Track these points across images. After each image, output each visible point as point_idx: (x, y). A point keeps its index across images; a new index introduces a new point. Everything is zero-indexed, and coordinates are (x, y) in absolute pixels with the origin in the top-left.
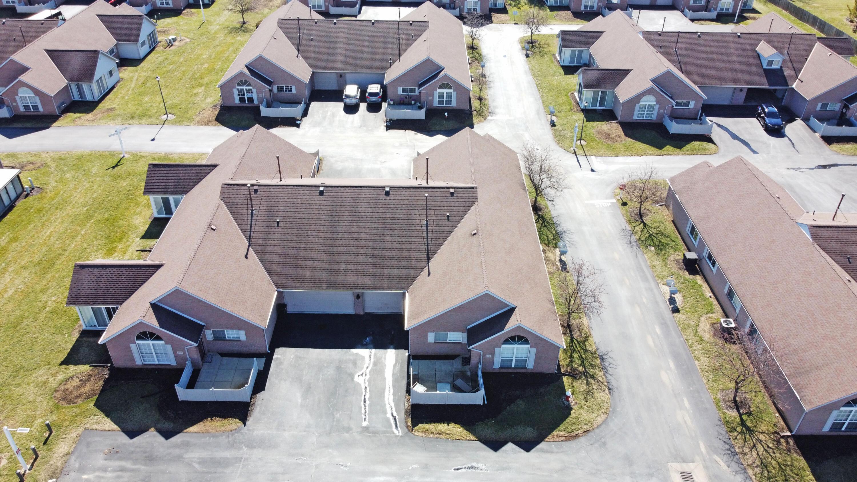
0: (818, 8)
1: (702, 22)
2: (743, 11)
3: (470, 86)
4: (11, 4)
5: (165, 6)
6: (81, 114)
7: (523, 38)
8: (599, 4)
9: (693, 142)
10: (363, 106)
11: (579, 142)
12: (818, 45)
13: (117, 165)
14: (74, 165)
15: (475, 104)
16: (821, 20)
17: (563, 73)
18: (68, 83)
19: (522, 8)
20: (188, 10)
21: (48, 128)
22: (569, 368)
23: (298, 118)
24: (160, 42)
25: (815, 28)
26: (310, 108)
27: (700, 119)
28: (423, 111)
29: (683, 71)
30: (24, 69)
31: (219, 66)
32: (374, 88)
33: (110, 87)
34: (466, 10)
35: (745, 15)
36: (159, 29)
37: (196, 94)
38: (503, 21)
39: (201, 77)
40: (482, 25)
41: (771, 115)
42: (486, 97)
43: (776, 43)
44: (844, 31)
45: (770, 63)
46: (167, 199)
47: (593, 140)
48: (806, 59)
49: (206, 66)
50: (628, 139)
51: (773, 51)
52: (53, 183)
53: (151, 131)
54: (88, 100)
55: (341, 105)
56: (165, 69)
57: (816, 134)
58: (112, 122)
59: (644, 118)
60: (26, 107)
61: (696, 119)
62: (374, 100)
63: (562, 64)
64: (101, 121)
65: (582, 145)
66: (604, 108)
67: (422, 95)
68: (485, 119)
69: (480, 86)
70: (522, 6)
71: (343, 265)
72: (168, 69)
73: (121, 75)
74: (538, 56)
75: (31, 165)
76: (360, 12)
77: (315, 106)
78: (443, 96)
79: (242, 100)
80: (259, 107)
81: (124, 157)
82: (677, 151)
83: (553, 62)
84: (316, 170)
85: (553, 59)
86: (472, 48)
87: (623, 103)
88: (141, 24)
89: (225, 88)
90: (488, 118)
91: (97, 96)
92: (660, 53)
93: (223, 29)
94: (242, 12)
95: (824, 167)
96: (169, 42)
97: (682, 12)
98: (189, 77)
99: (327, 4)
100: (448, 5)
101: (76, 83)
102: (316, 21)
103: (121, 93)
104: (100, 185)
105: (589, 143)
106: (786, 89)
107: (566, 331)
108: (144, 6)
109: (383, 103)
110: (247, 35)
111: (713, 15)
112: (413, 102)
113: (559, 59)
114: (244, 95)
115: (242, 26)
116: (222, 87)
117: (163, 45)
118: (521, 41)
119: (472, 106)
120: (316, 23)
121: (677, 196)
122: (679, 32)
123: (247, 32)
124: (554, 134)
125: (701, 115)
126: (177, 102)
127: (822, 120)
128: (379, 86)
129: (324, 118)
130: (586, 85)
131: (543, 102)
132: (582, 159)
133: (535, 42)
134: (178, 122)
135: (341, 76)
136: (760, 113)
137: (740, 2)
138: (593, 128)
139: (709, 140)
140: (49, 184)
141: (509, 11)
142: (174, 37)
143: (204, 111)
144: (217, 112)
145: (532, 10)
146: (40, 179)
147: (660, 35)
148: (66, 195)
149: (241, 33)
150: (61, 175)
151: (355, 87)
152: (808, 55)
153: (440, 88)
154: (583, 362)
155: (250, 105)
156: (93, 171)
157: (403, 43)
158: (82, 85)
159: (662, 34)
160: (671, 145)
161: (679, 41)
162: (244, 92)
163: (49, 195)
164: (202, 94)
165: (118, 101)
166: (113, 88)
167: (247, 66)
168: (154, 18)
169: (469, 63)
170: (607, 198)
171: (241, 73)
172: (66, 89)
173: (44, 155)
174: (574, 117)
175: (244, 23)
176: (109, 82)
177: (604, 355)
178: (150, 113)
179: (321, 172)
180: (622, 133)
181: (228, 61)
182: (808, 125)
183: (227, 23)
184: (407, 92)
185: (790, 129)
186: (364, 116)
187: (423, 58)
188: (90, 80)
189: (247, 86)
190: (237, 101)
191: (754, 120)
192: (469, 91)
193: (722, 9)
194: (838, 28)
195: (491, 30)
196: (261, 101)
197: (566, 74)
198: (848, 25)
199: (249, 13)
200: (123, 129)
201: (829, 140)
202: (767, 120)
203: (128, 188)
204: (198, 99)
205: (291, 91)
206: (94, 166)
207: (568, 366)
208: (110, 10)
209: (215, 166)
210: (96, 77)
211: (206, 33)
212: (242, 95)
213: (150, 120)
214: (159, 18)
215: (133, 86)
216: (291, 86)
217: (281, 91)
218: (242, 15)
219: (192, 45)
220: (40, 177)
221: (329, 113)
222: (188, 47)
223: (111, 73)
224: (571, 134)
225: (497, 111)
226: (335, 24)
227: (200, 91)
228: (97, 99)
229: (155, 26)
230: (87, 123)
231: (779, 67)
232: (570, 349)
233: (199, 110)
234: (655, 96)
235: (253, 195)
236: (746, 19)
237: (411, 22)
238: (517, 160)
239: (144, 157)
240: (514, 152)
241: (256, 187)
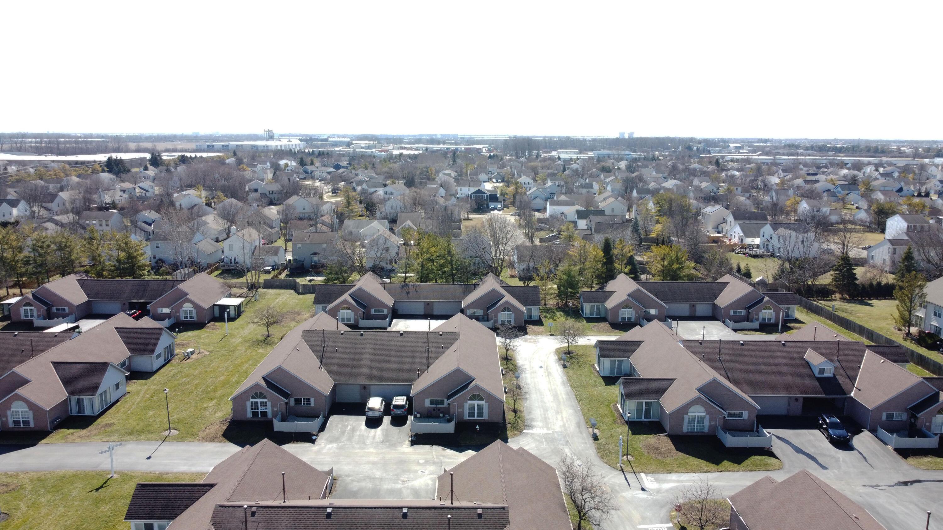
0: (863, 317)
1: (746, 332)
2: (785, 321)
3: (504, 398)
4: (30, 318)
5: (189, 319)
6: (75, 430)
7: (560, 349)
8: (637, 315)
9: (753, 457)
10: (387, 420)
11: (625, 457)
12: (867, 352)
13: (101, 487)
14: (53, 487)
15: (510, 416)
16: (867, 328)
17: (604, 383)
18: (68, 396)
19: (557, 320)
20: (212, 323)
21: (34, 445)
23: (314, 433)
24: (177, 355)
25: (863, 337)
26: (329, 422)
27: (757, 431)
28: (453, 424)
29: (731, 380)
30: (24, 382)
31: (235, 379)
32: (400, 401)
33: (113, 401)
34: (500, 322)
35: (789, 325)
36: (178, 342)
37: (205, 408)
38: (538, 332)
39: (214, 390)
40: (517, 337)
41: (833, 426)
42: (521, 409)
43: (824, 351)
44: (894, 339)
45: (822, 371)
46: (152, 525)
47: (641, 455)
48: (859, 367)
49: (222, 378)
50: (680, 453)
51: (823, 359)
52: (23, 508)
53: (150, 448)
54: (86, 414)
55: (363, 418)
56: (177, 382)
57: (888, 446)
58: (108, 438)
59: (695, 431)
60: (16, 423)
61: (753, 431)
62: (399, 412)
63: (601, 375)
64: (96, 438)
65: (629, 461)
66: (651, 419)
67: (451, 406)
68: (521, 432)
69: (515, 398)
70: (558, 318)
72: (180, 382)
73: (129, 388)
74: (576, 367)
75: (4, 487)
76: (390, 325)
77: (334, 419)
78: (474, 407)
79: (255, 414)
80: (272, 422)
81: (112, 477)
82: (736, 466)
83: (592, 373)
84: (328, 491)
85: (592, 369)
86: (507, 359)
87: (670, 414)
88: (160, 337)
89: (238, 401)
90: (524, 431)
91: (97, 408)
92: (704, 361)
93: (246, 341)
94: (268, 325)
95: (906, 483)
96: (186, 354)
97: (724, 322)
98: (201, 389)
99: (356, 317)
100: (481, 318)
101: (77, 397)
102: (342, 332)
103: (124, 407)
104: (77, 511)
105: (636, 459)
106: (845, 398)
108: (167, 319)
109: (409, 416)
110: (269, 348)
111: (756, 325)
112: (441, 415)
113: (598, 369)
114: (258, 409)
115: (266, 339)
116: (234, 400)
117: (179, 358)
118: (558, 351)
119: (506, 419)
120: (342, 334)
121: (741, 518)
122: (720, 341)
123: (270, 345)
124: (598, 449)
125: (758, 427)
126: (183, 416)
127: (891, 431)
128: (405, 398)
129: (343, 433)
130: (628, 395)
131: (583, 413)
132: (630, 476)
133: (573, 353)
134: (181, 438)
135: (365, 388)
136: (822, 425)
137: (781, 313)
138: (641, 441)
139: (771, 454)
140: (19, 509)
141: (544, 323)
142: (192, 350)
143: (212, 426)
144: (225, 427)
145: (568, 322)
146: (10, 503)
147: (701, 343)
148: (35, 522)
149: (263, 346)
150: (36, 499)
151: (380, 399)
152: (860, 363)
153: (471, 399)
155: (264, 419)
156: (73, 494)
157: (432, 352)
158: (83, 399)
159: (703, 343)
160: (729, 460)
161: (722, 349)
162: (257, 406)
163: (16, 522)
164: (213, 408)
165: (119, 415)
166: (117, 401)
167: (264, 378)
168: (175, 332)
169: (503, 374)
170: (662, 522)
171: (257, 385)
172: (65, 403)
173: (22, 476)
174: (618, 430)
175: (268, 336)
176: (113, 396)
178: (151, 428)
179: (334, 493)
180: (673, 447)
181: (246, 373)
182: (876, 437)
183: (251, 336)
184: (436, 404)
185: (857, 441)
186: (387, 430)
187: (452, 368)
188: (93, 393)
189: (261, 399)
190: (249, 415)
191: (816, 432)
192: (503, 402)
193: (764, 319)
194: (887, 337)
195: (526, 341)
196: (275, 415)
197: (606, 385)
198: (897, 334)
199: (275, 326)
200: (118, 445)
201: (904, 453)
202: (830, 431)
203: (109, 514)
204: (207, 413)
205: (310, 404)
206: (75, 488)
208: (130, 323)
209: (212, 486)
210: (100, 390)
211: (227, 346)
212: (255, 409)
213: (150, 436)
214: (180, 332)
215: (138, 400)
216: (309, 399)
217: (299, 404)
218: (268, 328)
219: (210, 358)
220: (11, 501)
221: (349, 428)
222: (205, 360)
223: (117, 386)
224: (616, 449)
225: (534, 423)
226: (362, 335)
227: (211, 405)
228: (96, 413)
229: (174, 338)
230: (79, 440)
231: (831, 375)
233: (206, 425)
234: (703, 406)
235: (250, 518)
236: (790, 328)
237: (441, 333)
238: (556, 477)
239: (134, 477)
240: (552, 468)
241: (254, 509)
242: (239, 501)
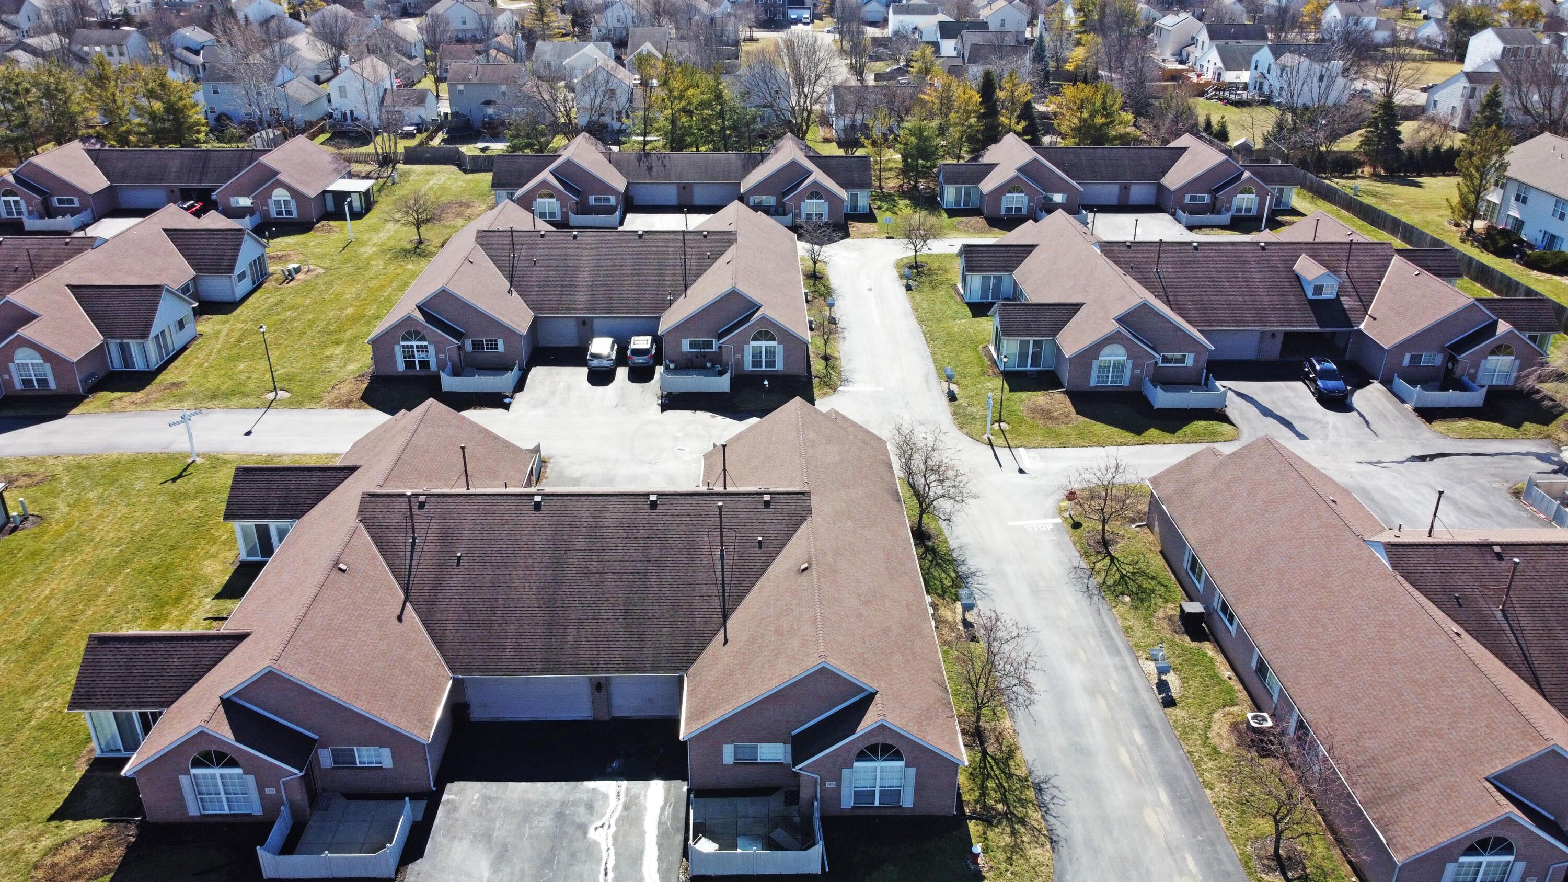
0: (1401, 205)
1: (1208, 231)
2: (1274, 213)
3: (808, 336)
4: (16, 217)
5: (285, 216)
6: (123, 394)
7: (901, 260)
8: (1031, 204)
9: (1196, 422)
10: (622, 373)
11: (997, 424)
12: (1396, 260)
13: (180, 476)
14: (103, 477)
15: (817, 366)
16: (1404, 223)
17: (969, 313)
18: (104, 341)
19: (899, 213)
20: (324, 223)
21: (62, 416)
22: (978, 806)
23: (507, 394)
24: (272, 274)
25: (1396, 237)
26: (529, 376)
27: (1206, 384)
28: (727, 378)
29: (1173, 306)
30: (28, 317)
31: (373, 311)
32: (641, 342)
33: (178, 347)
34: (804, 216)
35: (1279, 218)
36: (271, 254)
37: (328, 357)
38: (867, 233)
39: (340, 330)
40: (831, 241)
41: (1326, 375)
42: (836, 355)
43: (1326, 257)
44: (1446, 240)
45: (1319, 289)
46: (266, 527)
47: (1022, 421)
48: (1379, 284)
49: (350, 311)
50: (1081, 419)
51: (1322, 270)
52: (63, 508)
53: (247, 418)
54: (137, 369)
55: (584, 371)
56: (277, 318)
57: (1406, 405)
58: (178, 405)
59: (1109, 384)
60: (27, 382)
61: (1200, 384)
62: (640, 361)
63: (967, 300)
64: (158, 404)
65: (1002, 431)
66: (1040, 368)
67: (724, 350)
68: (835, 390)
69: (826, 337)
70: (900, 210)
71: (572, 630)
72: (283, 318)
73: (200, 328)
74: (926, 288)
75: (26, 478)
76: (621, 223)
77: (537, 373)
78: (761, 352)
79: (409, 365)
80: (439, 376)
81: (194, 461)
82: (1168, 436)
83: (952, 297)
84: (534, 479)
85: (953, 292)
86: (815, 277)
87: (1070, 359)
88: (240, 244)
89: (381, 345)
90: (840, 388)
91: (154, 360)
92: (1131, 275)
93: (383, 251)
94: (418, 224)
95: (1423, 458)
96: (287, 273)
97: (1173, 215)
98: (319, 329)
99: (565, 210)
100: (772, 209)
101: (119, 341)
102: (542, 233)
103: (196, 358)
104: (147, 510)
105: (1013, 427)
106: (1350, 332)
107: (974, 742)
108: (248, 217)
109: (657, 367)
110: (423, 263)
111: (1226, 218)
112: (709, 365)
113: (962, 292)
114: (414, 357)
115: (417, 247)
116: (375, 343)
117: (276, 280)
118: (899, 265)
119: (813, 369)
120: (542, 236)
121: (1165, 509)
122: (1162, 242)
123: (425, 256)
124: (955, 413)
125: (1207, 378)
126: (295, 370)
127: (1413, 383)
128: (649, 338)
129: (553, 393)
130: (1006, 330)
131: (935, 360)
132: (1003, 453)
133: (922, 266)
134: (295, 403)
135: (584, 323)
136: (1308, 373)
137: (1268, 198)
138: (1022, 401)
139: (1222, 417)
140: (56, 509)
141: (878, 218)
142: (296, 266)
143: (342, 385)
144: (364, 386)
145: (917, 216)
146: (40, 501)
147: (1129, 247)
148: (84, 528)
149: (414, 258)
150: (79, 494)
151: (609, 340)
152: (1382, 276)
153: (755, 339)
154: (1005, 795)
155: (424, 372)
156: (137, 487)
157: (692, 266)
158: (128, 344)
159: (1133, 246)
160: (1157, 428)
161: (1162, 256)
162: (413, 352)
163: (55, 527)
164: (340, 356)
165: (190, 370)
166: (184, 349)
167: (419, 308)
168: (264, 237)
169: (807, 301)
170: (1046, 517)
171: (409, 319)
172: (100, 351)
173: (51, 462)
174: (988, 384)
175: (421, 242)
176: (177, 340)
177: (1042, 782)
178: (246, 389)
179: (544, 481)
180: (1072, 409)
181: (389, 302)
182: (1391, 391)
183: (391, 243)
184: (699, 348)
185: (1359, 398)
186: (622, 388)
187: (725, 288)
188: (144, 335)
189: (419, 340)
190: (401, 367)
191: (1299, 384)
192: (806, 344)
193: (1239, 210)
194: (1435, 236)
195: (846, 248)
196: (442, 366)
197: (974, 316)
198: (1452, 231)
199: (429, 225)
200: (196, 414)
201: (1428, 414)
202: (1319, 383)
203: (197, 514)
204: (333, 365)
205: (497, 348)
206: (138, 478)
207: (977, 802)
208: (188, 222)
209: (353, 469)
210: (154, 331)
211: (353, 259)
212: (409, 357)
213: (245, 400)
214: (273, 236)
215: (219, 346)
216: (496, 341)
217: (479, 349)
218: (418, 229)
219: (327, 279)
220: (42, 498)
221: (562, 385)
222: (320, 281)
223: (181, 325)
224: (984, 413)
225: (854, 377)
226: (575, 237)
227: (337, 352)
228: (154, 366)
229: (265, 247)
230: (133, 407)
231: (1333, 296)
232: (982, 773)
233: (332, 383)
234: (1126, 348)
235: (416, 511)
236: (1281, 224)
237: (705, 233)
238: (886, 453)
239: (229, 462)
240: (879, 440)
241: (422, 499)
242: (398, 489)
